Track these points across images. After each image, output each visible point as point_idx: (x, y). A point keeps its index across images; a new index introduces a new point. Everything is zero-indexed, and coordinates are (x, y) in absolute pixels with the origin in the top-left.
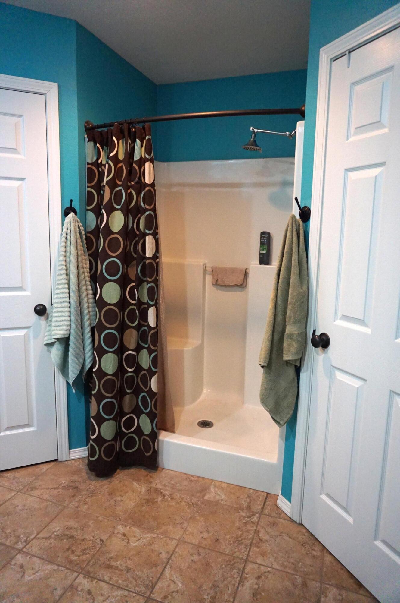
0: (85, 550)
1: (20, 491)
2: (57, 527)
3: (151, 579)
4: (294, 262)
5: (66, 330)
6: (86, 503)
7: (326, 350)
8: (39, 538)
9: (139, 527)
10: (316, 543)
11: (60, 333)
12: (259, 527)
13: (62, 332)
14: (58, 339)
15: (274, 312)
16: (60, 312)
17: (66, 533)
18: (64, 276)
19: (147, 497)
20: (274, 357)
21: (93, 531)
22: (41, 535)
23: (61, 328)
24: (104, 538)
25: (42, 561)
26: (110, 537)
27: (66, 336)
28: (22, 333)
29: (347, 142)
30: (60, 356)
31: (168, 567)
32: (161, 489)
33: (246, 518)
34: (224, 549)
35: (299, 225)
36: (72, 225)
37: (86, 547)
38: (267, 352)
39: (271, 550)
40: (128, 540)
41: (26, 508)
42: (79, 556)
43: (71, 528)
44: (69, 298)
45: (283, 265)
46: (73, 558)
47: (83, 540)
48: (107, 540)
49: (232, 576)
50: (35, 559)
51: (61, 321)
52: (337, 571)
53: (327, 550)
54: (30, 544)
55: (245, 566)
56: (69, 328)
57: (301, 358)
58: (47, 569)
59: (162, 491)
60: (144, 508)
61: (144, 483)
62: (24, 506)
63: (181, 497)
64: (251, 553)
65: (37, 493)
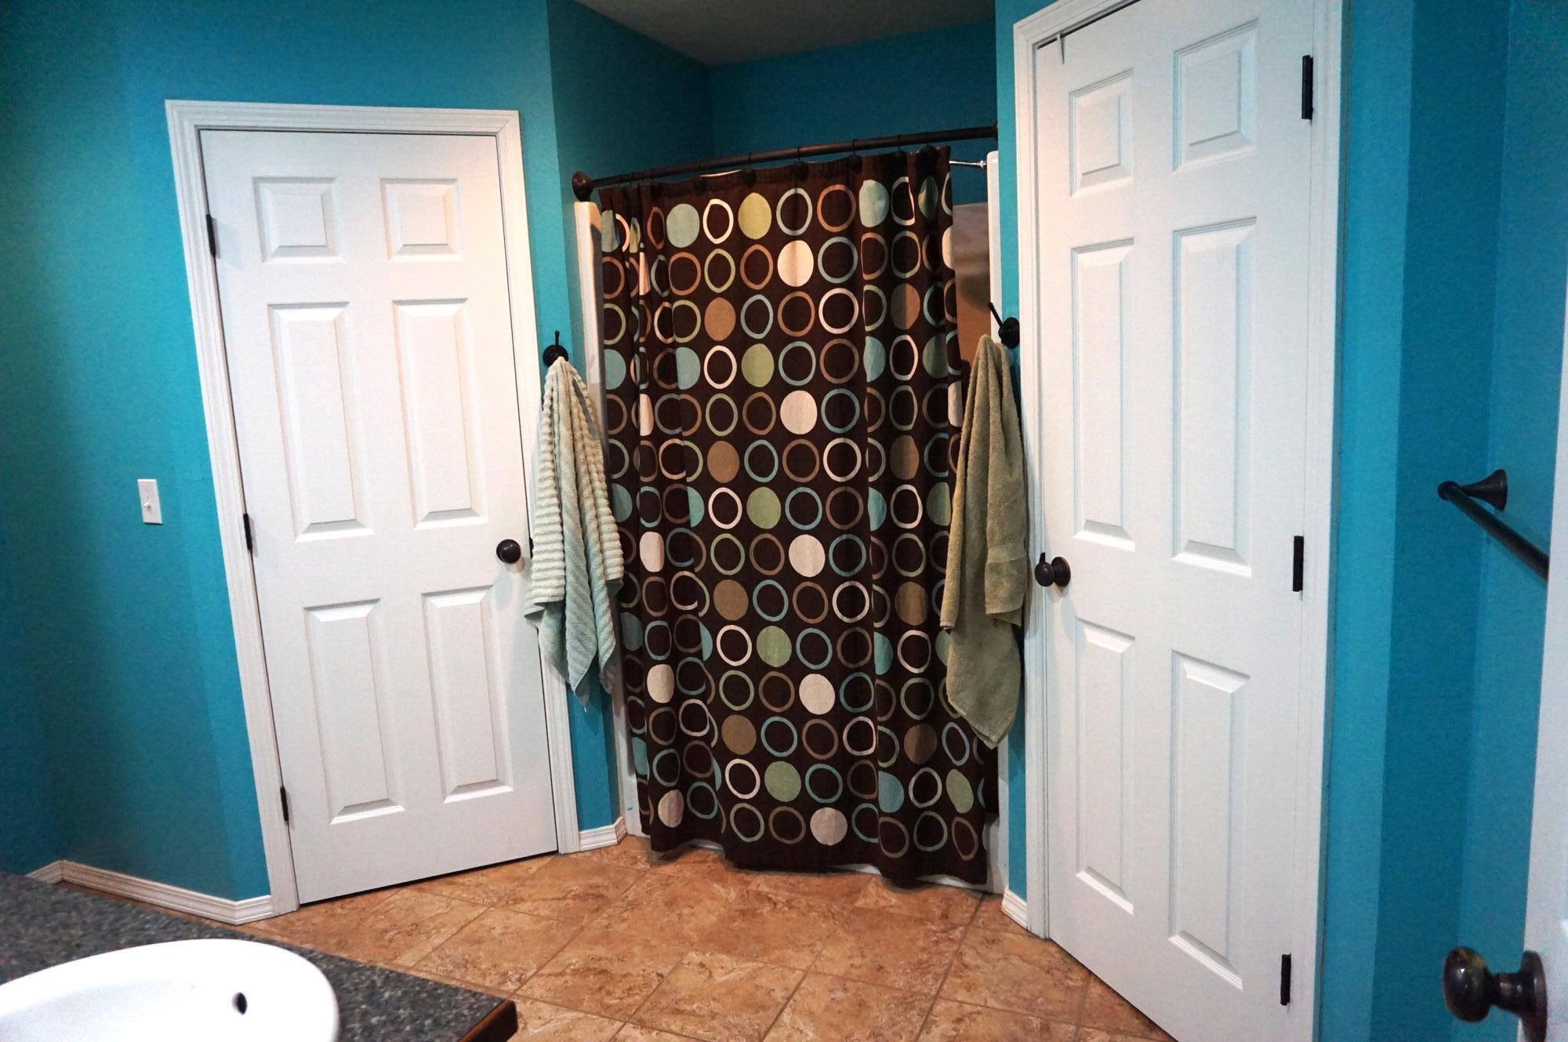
0: (630, 989)
1: (493, 905)
2: (574, 957)
3: (757, 1027)
4: (994, 428)
5: (558, 587)
6: (624, 920)
7: (1065, 589)
8: (542, 975)
9: (729, 952)
10: (1076, 968)
11: (546, 592)
12: (963, 947)
13: (550, 591)
14: (546, 605)
15: (962, 523)
16: (546, 551)
17: (592, 966)
18: (550, 482)
19: (742, 907)
20: (968, 609)
21: (643, 962)
22: (544, 971)
23: (547, 583)
24: (665, 971)
25: (556, 1007)
26: (675, 969)
27: (557, 599)
28: (476, 598)
29: (1070, 198)
30: (551, 639)
31: (788, 1010)
32: (768, 893)
33: (940, 934)
34: (895, 981)
35: (999, 356)
36: (561, 379)
37: (632, 985)
38: (951, 601)
39: (985, 980)
40: (710, 973)
41: (510, 930)
42: (621, 999)
43: (600, 959)
44: (562, 525)
45: (973, 434)
46: (611, 1002)
47: (625, 976)
48: (670, 973)
49: (909, 1020)
50: (541, 1005)
51: (547, 570)
52: (1111, 1008)
53: (1097, 977)
54: (528, 984)
55: (933, 1004)
56: (562, 582)
57: (1023, 607)
58: (566, 1018)
59: (770, 896)
60: (736, 924)
61: (735, 884)
62: (506, 927)
63: (808, 905)
64: (945, 987)
65: (525, 907)
